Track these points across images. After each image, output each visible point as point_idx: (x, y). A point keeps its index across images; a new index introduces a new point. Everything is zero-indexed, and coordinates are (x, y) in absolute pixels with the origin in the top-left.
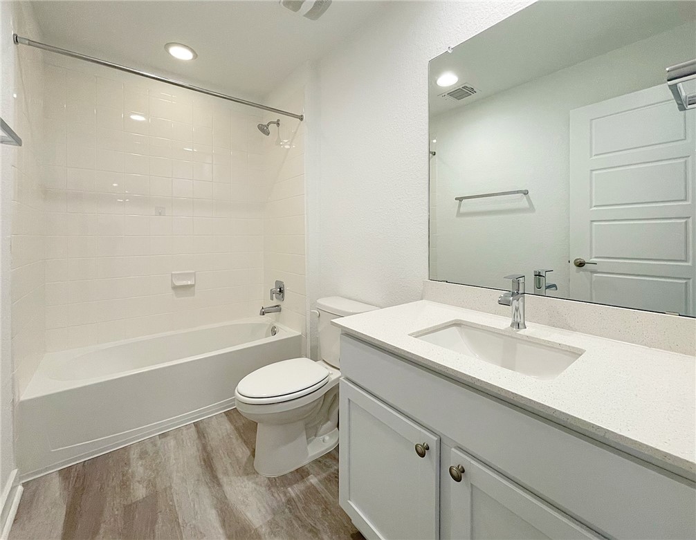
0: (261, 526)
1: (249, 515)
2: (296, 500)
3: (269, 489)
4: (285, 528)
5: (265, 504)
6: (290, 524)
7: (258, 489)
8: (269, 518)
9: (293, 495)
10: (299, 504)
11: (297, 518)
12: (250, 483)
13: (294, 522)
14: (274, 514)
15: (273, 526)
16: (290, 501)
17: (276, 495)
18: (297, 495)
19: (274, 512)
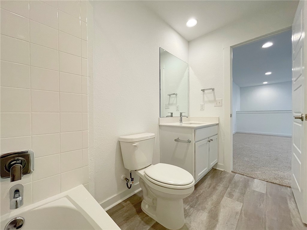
0: (206, 212)
1: (205, 218)
2: (190, 205)
3: (190, 215)
4: (201, 205)
5: (197, 215)
6: (199, 204)
7: (192, 220)
8: (202, 211)
9: (188, 206)
10: (191, 204)
11: (196, 203)
12: (191, 225)
13: (198, 203)
14: (199, 210)
15: (204, 209)
16: (191, 207)
17: (192, 212)
18: (188, 205)
19: (198, 210)
